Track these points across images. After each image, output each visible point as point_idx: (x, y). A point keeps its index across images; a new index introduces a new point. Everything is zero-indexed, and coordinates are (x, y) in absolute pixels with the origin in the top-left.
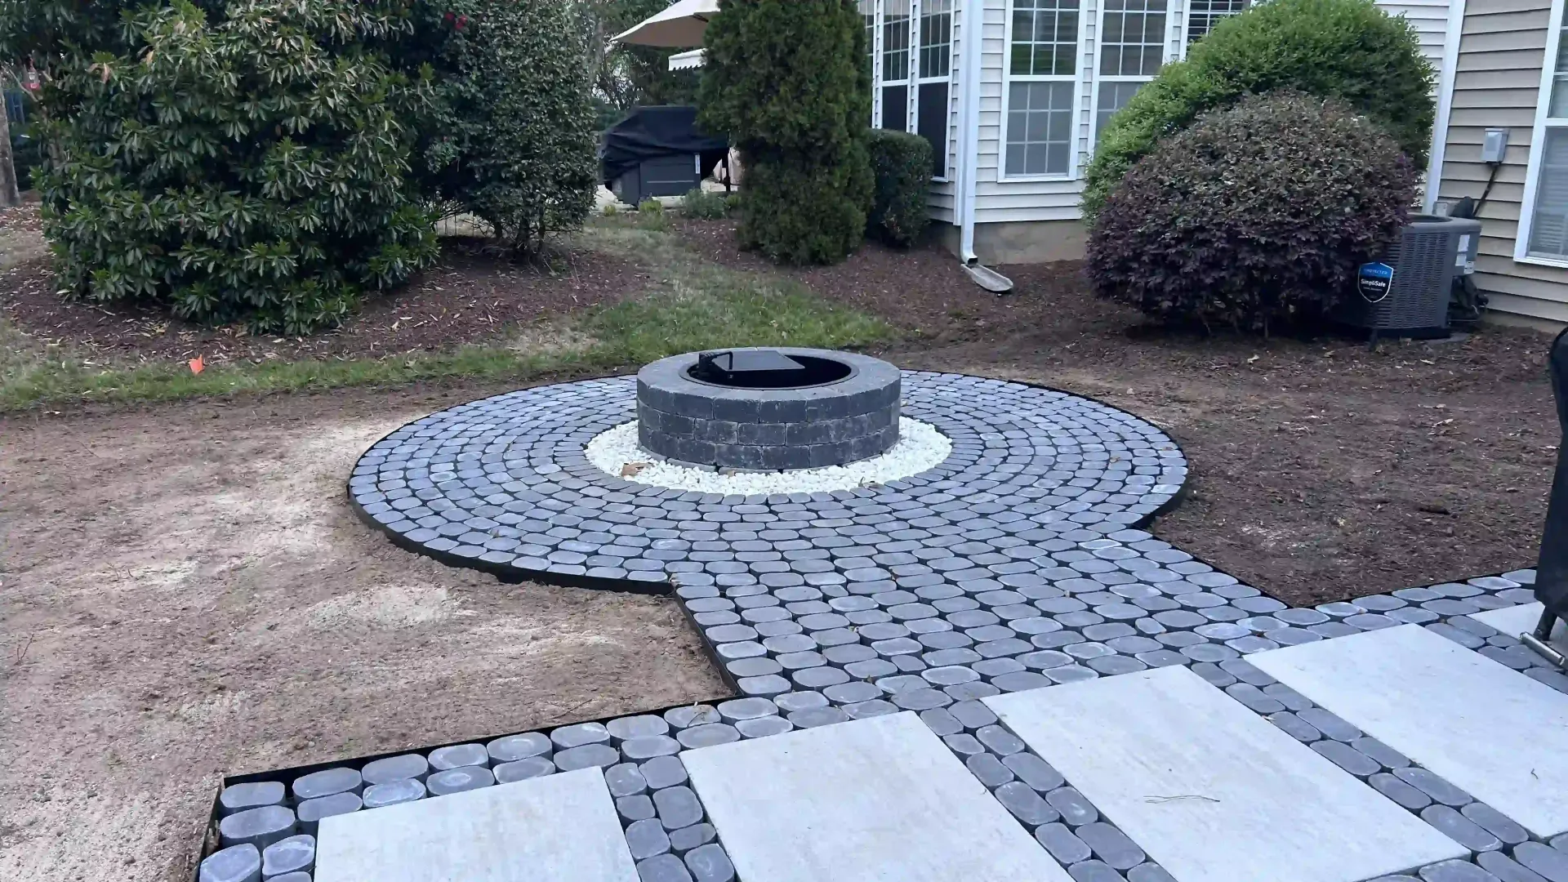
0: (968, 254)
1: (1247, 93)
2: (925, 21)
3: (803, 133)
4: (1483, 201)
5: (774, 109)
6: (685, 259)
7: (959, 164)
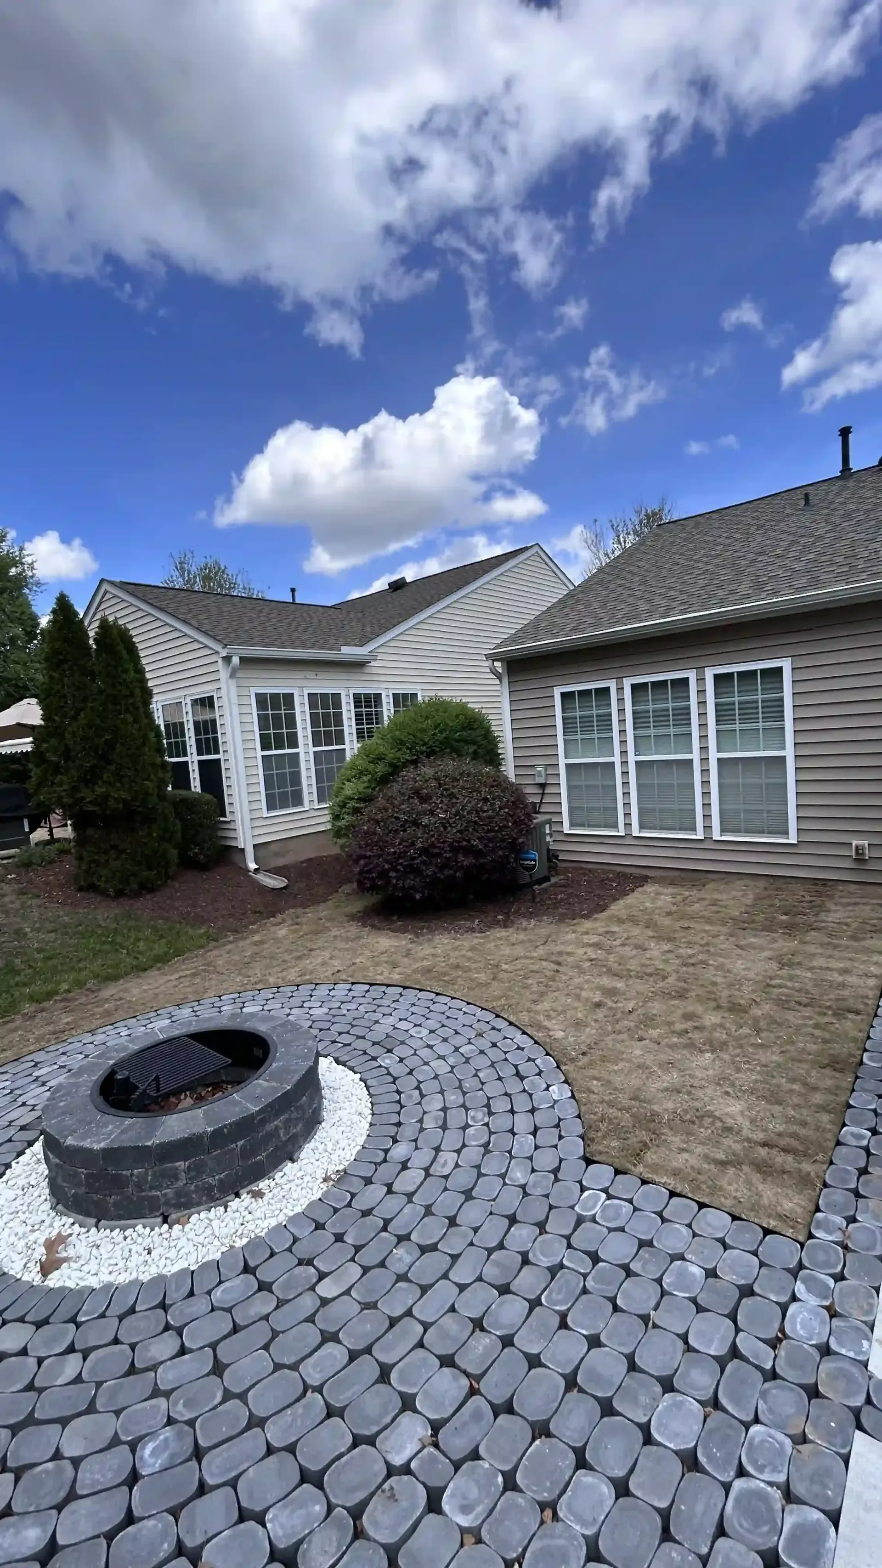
0: (252, 866)
1: (423, 757)
2: (196, 724)
3: (125, 802)
4: (541, 803)
5: (100, 790)
6: (31, 906)
7: (237, 807)
